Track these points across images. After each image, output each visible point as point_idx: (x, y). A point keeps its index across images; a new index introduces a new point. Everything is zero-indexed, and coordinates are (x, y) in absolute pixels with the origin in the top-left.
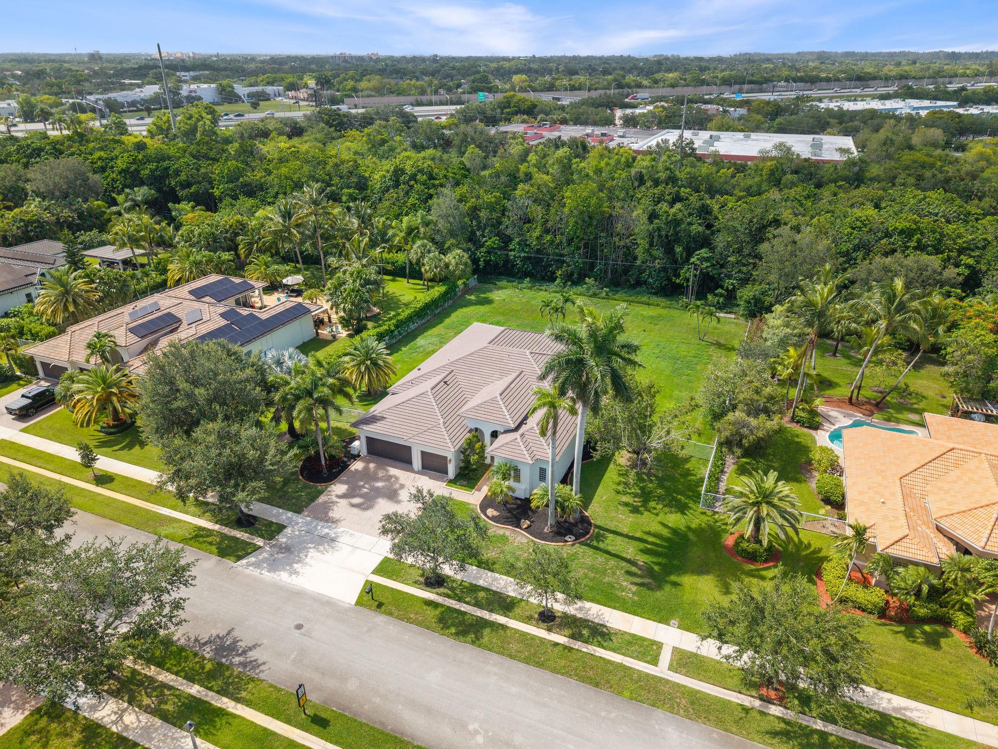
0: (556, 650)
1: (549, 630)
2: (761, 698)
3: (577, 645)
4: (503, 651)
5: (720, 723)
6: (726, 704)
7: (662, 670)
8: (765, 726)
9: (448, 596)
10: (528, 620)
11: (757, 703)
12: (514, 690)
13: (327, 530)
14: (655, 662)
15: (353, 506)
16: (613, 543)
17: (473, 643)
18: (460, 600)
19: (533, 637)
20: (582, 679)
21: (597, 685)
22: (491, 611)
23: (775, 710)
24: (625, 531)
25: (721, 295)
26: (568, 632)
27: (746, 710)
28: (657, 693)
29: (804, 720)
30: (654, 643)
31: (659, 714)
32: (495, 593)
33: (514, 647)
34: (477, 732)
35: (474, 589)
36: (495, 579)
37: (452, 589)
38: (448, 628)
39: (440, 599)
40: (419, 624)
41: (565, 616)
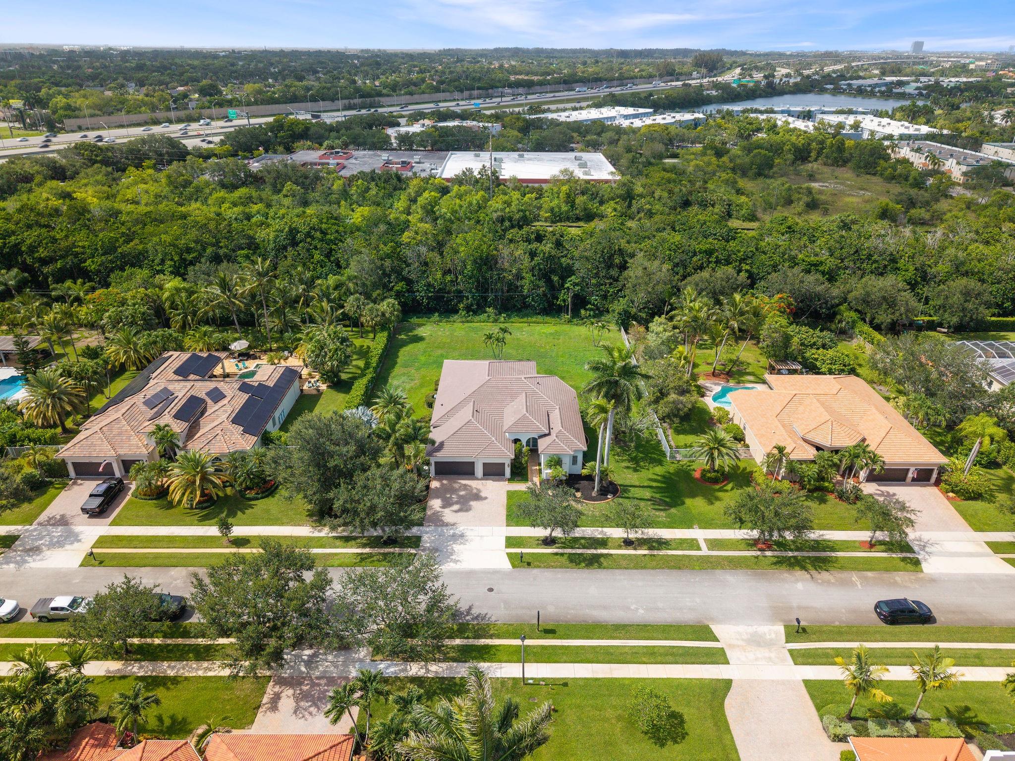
0: (647, 558)
1: (635, 549)
2: (760, 550)
3: (655, 552)
4: (619, 567)
5: (748, 567)
6: (745, 557)
7: (705, 551)
8: (768, 562)
9: (564, 548)
10: (620, 547)
11: (759, 553)
12: (640, 583)
13: (452, 532)
14: (699, 549)
15: (456, 512)
16: (634, 492)
17: (599, 568)
18: (572, 548)
19: (629, 555)
20: (669, 568)
21: (680, 568)
22: (596, 548)
23: (768, 553)
24: (637, 484)
25: (591, 310)
26: (646, 547)
27: (757, 557)
28: (711, 563)
29: (784, 554)
30: (693, 540)
31: (718, 572)
32: (590, 538)
33: (624, 563)
34: (637, 609)
35: (576, 540)
36: (583, 531)
37: (562, 543)
38: (579, 564)
39: (560, 551)
40: (561, 567)
41: (638, 539)
